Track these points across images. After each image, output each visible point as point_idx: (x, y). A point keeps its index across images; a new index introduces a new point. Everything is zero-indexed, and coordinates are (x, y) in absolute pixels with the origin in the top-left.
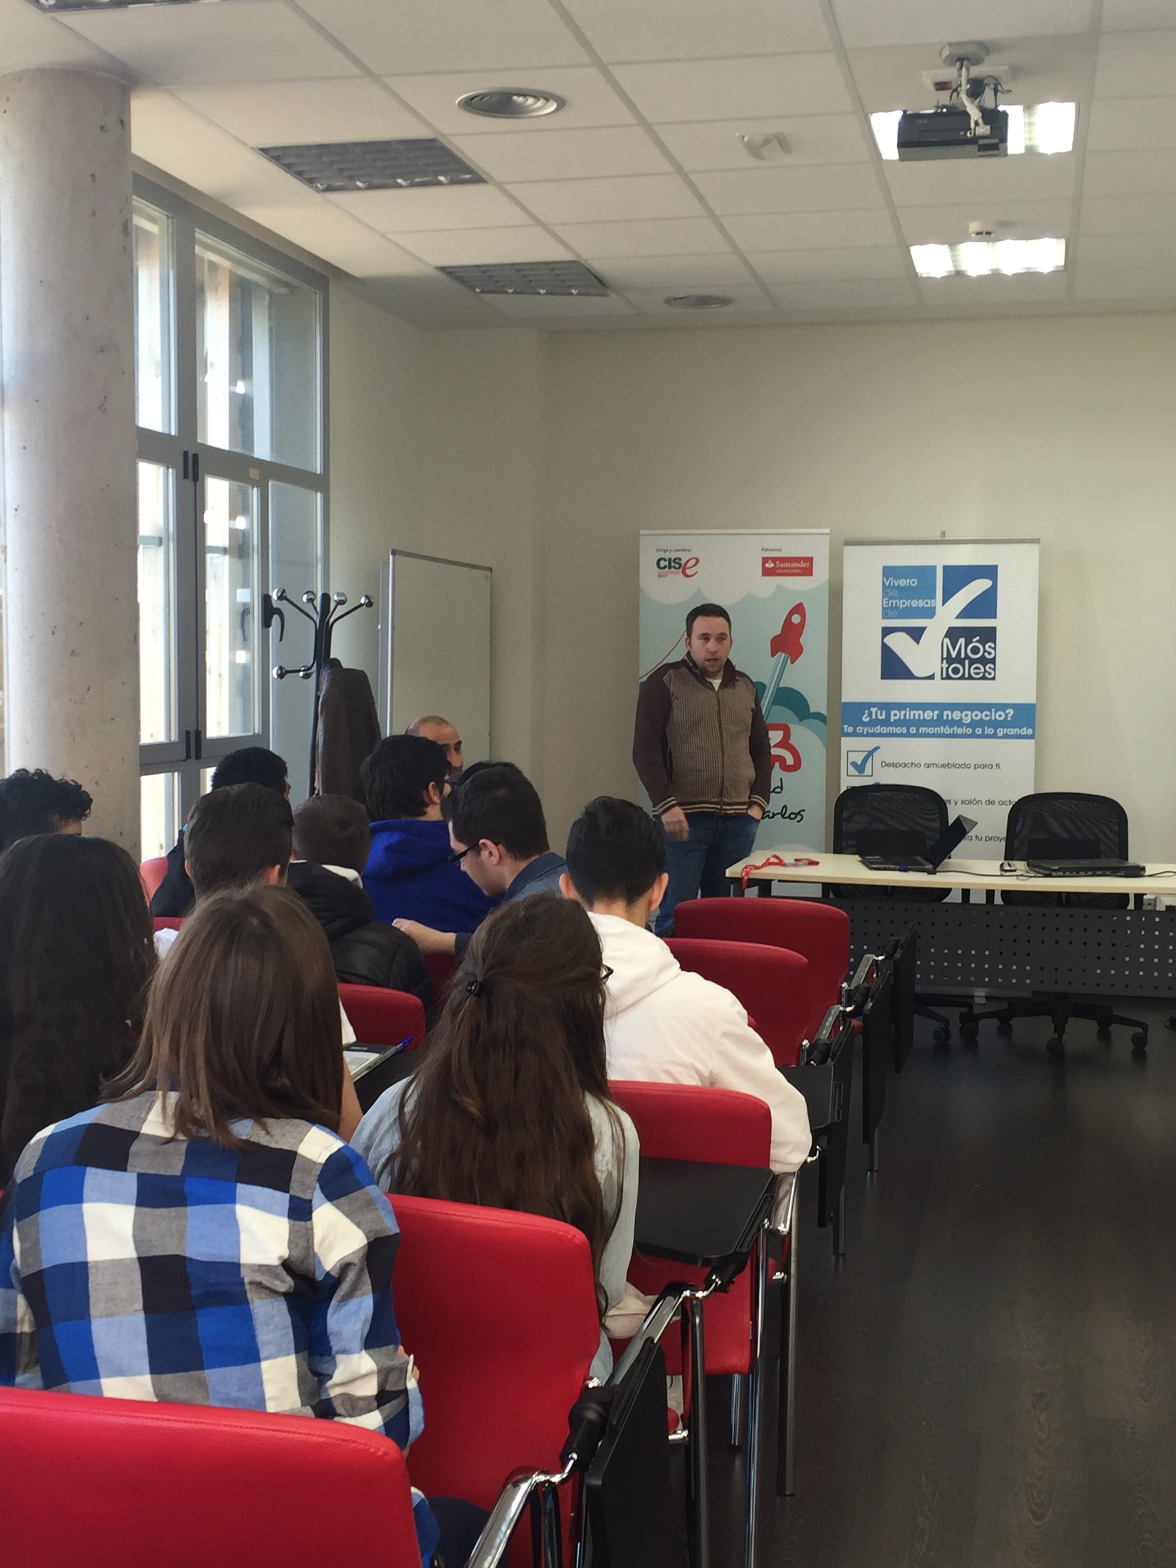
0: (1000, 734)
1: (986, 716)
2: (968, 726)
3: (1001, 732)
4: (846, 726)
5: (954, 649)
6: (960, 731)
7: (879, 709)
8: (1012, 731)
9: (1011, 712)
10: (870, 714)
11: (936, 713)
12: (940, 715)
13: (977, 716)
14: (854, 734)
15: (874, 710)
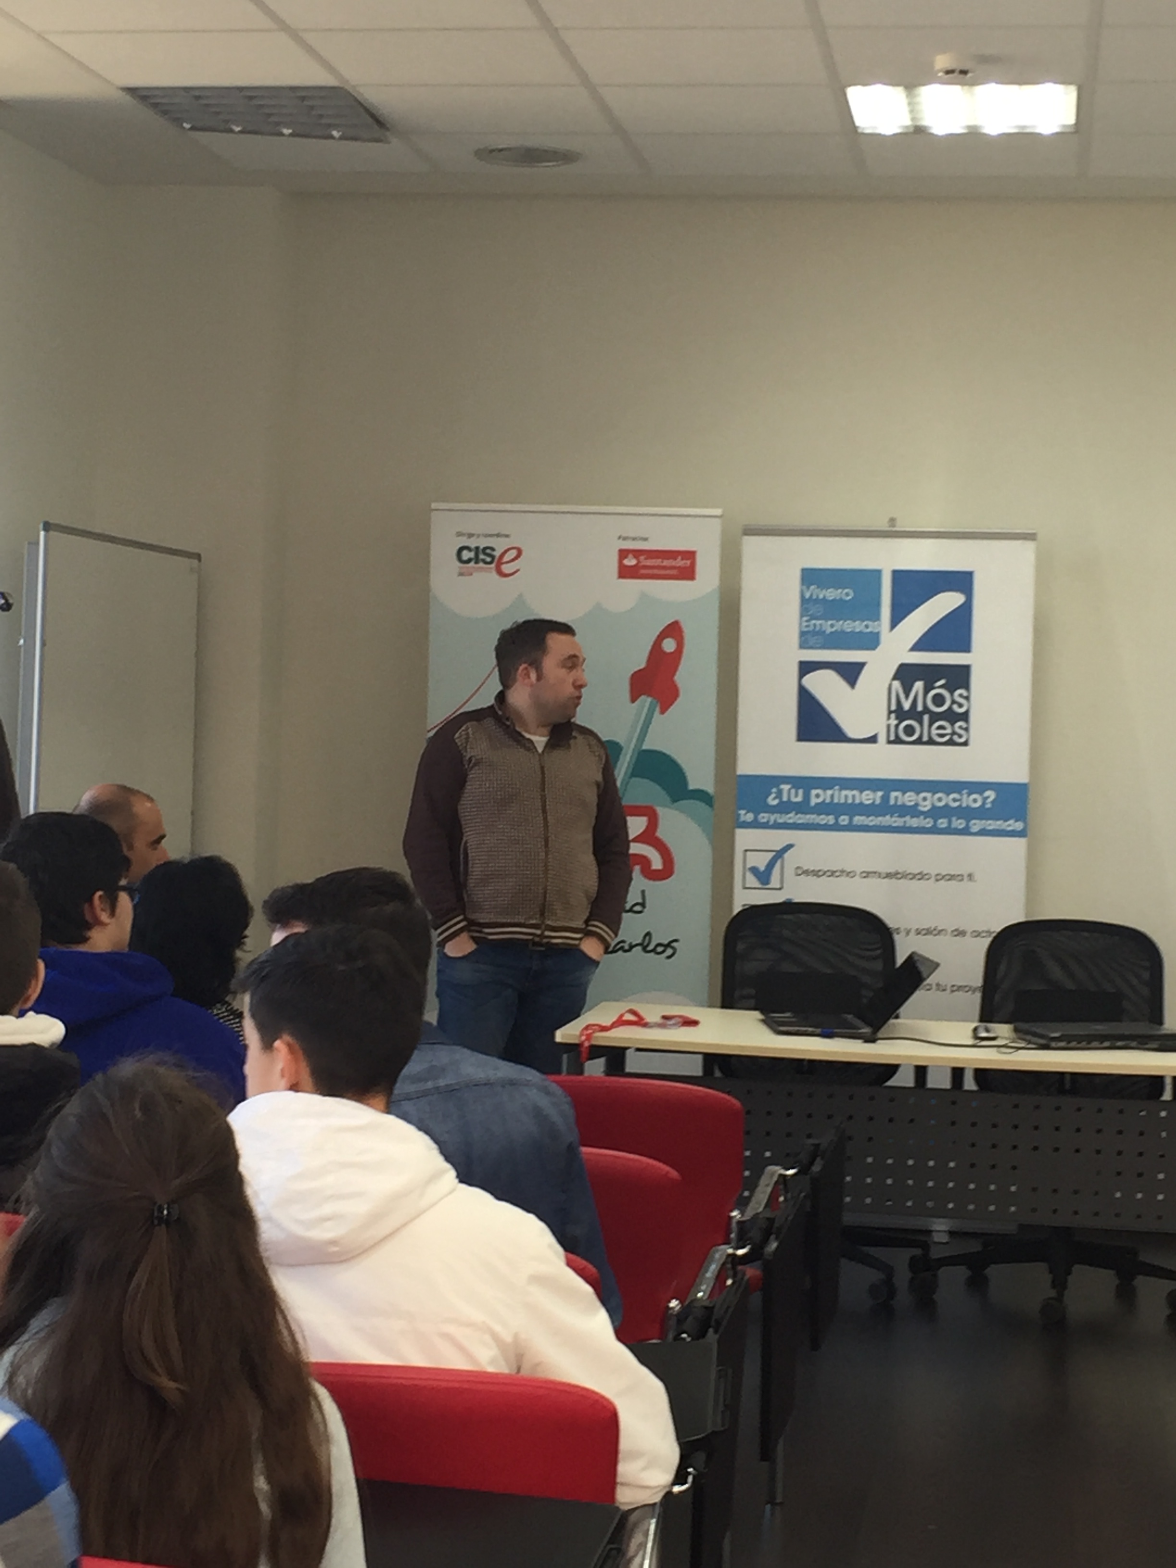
0: (975, 829)
1: (955, 800)
2: (926, 814)
3: (976, 825)
4: (742, 812)
5: (907, 696)
6: (914, 822)
7: (793, 787)
8: (992, 825)
9: (991, 795)
10: (779, 794)
11: (880, 794)
12: (885, 798)
13: (940, 800)
14: (755, 824)
15: (785, 787)
